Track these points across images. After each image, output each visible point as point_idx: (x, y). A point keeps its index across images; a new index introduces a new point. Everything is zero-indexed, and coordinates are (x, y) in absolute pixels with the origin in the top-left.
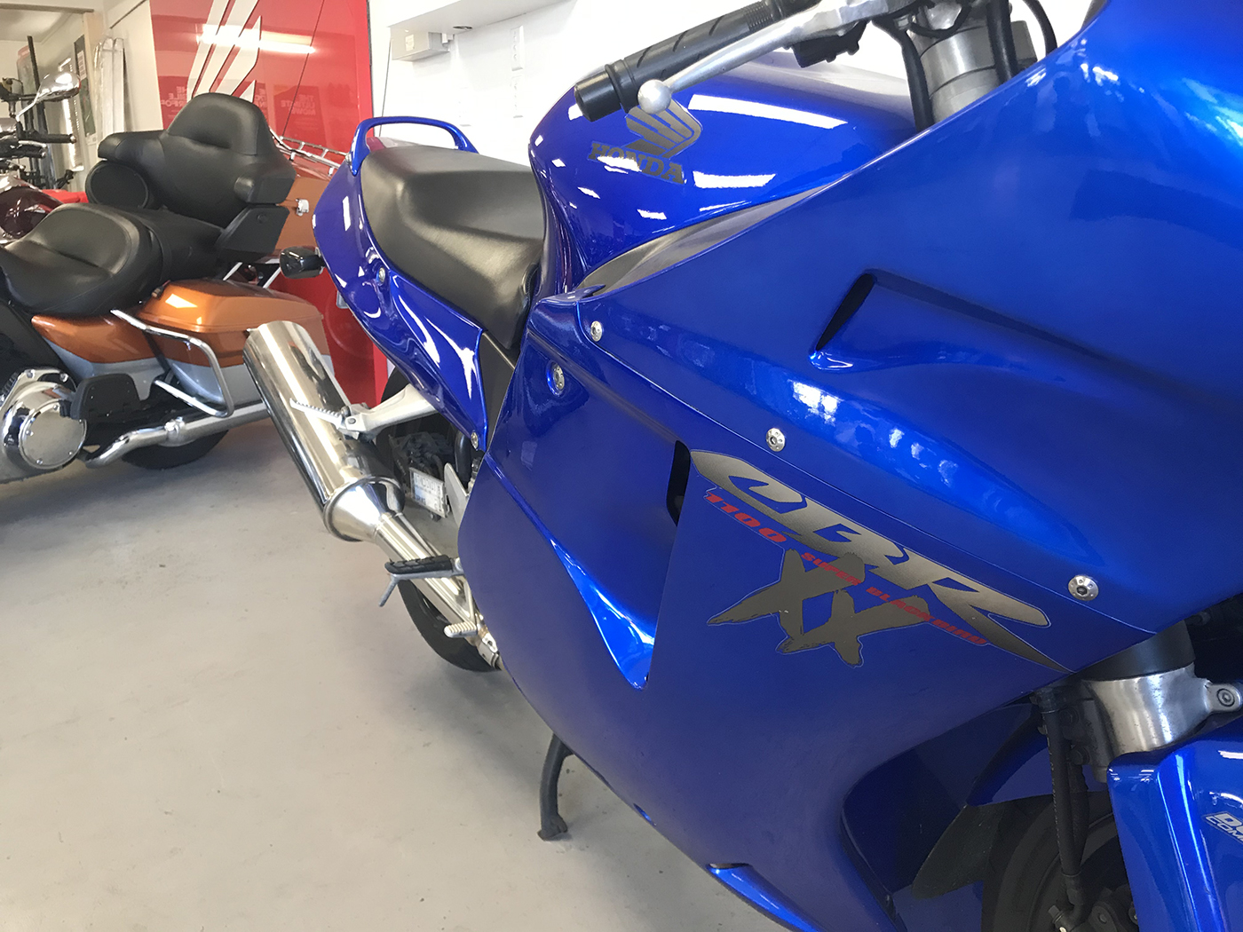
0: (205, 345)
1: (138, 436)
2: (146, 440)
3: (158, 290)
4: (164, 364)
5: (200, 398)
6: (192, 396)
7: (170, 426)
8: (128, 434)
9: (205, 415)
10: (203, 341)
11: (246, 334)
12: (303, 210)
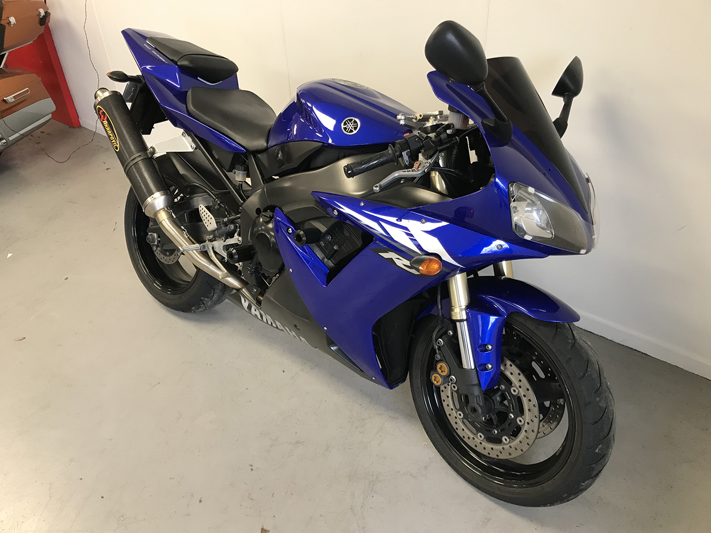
11: (5, 101)
12: (12, 23)
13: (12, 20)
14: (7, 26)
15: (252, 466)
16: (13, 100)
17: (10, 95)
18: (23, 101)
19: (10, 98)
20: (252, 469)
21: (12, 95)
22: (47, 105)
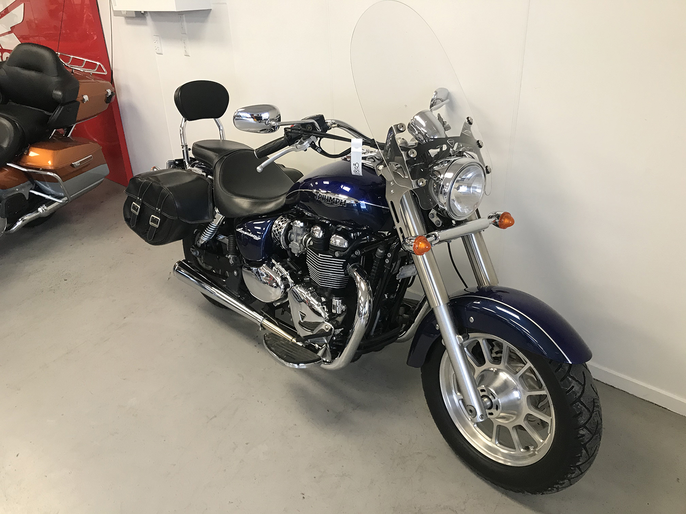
0: (55, 175)
1: (28, 217)
2: (31, 218)
3: (26, 151)
4: (33, 182)
5: (52, 195)
6: (49, 195)
7: (40, 209)
8: (23, 217)
9: (55, 202)
10: (54, 173)
11: (72, 165)
12: (86, 100)
13: (86, 97)
14: (81, 103)
15: (303, 494)
16: (79, 164)
17: (76, 161)
18: (87, 166)
19: (76, 163)
20: (304, 498)
21: (78, 161)
22: (104, 169)
